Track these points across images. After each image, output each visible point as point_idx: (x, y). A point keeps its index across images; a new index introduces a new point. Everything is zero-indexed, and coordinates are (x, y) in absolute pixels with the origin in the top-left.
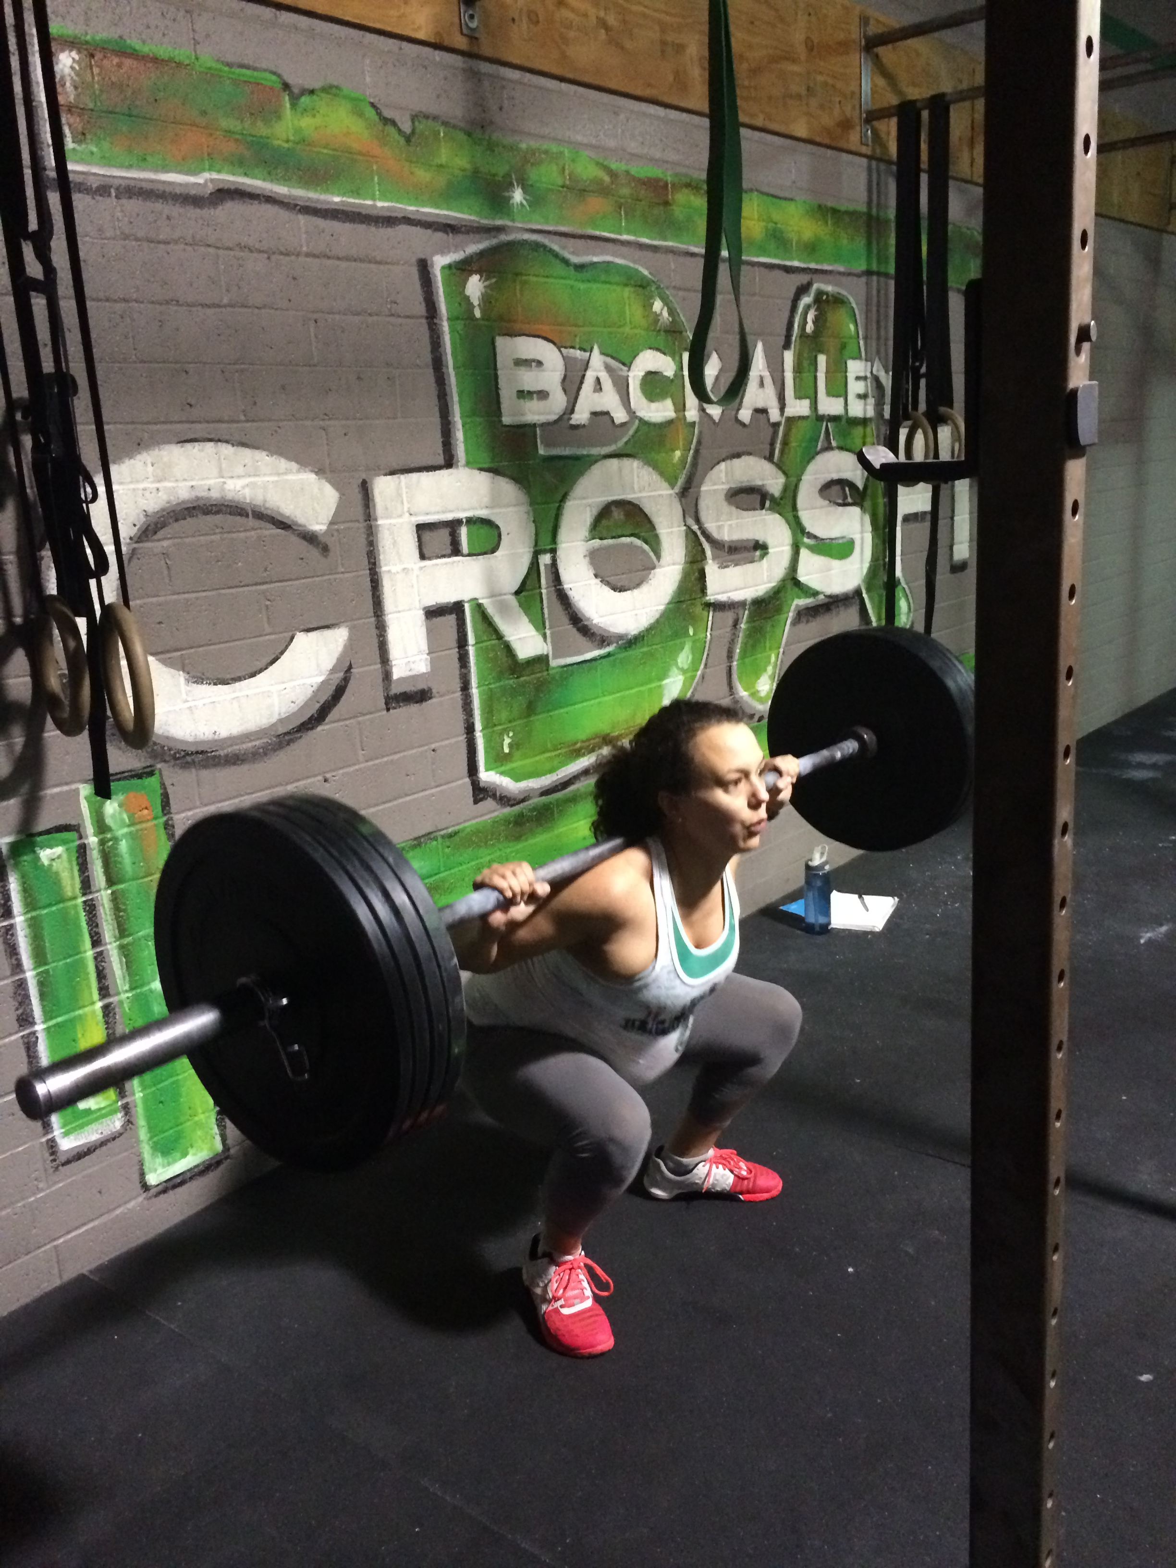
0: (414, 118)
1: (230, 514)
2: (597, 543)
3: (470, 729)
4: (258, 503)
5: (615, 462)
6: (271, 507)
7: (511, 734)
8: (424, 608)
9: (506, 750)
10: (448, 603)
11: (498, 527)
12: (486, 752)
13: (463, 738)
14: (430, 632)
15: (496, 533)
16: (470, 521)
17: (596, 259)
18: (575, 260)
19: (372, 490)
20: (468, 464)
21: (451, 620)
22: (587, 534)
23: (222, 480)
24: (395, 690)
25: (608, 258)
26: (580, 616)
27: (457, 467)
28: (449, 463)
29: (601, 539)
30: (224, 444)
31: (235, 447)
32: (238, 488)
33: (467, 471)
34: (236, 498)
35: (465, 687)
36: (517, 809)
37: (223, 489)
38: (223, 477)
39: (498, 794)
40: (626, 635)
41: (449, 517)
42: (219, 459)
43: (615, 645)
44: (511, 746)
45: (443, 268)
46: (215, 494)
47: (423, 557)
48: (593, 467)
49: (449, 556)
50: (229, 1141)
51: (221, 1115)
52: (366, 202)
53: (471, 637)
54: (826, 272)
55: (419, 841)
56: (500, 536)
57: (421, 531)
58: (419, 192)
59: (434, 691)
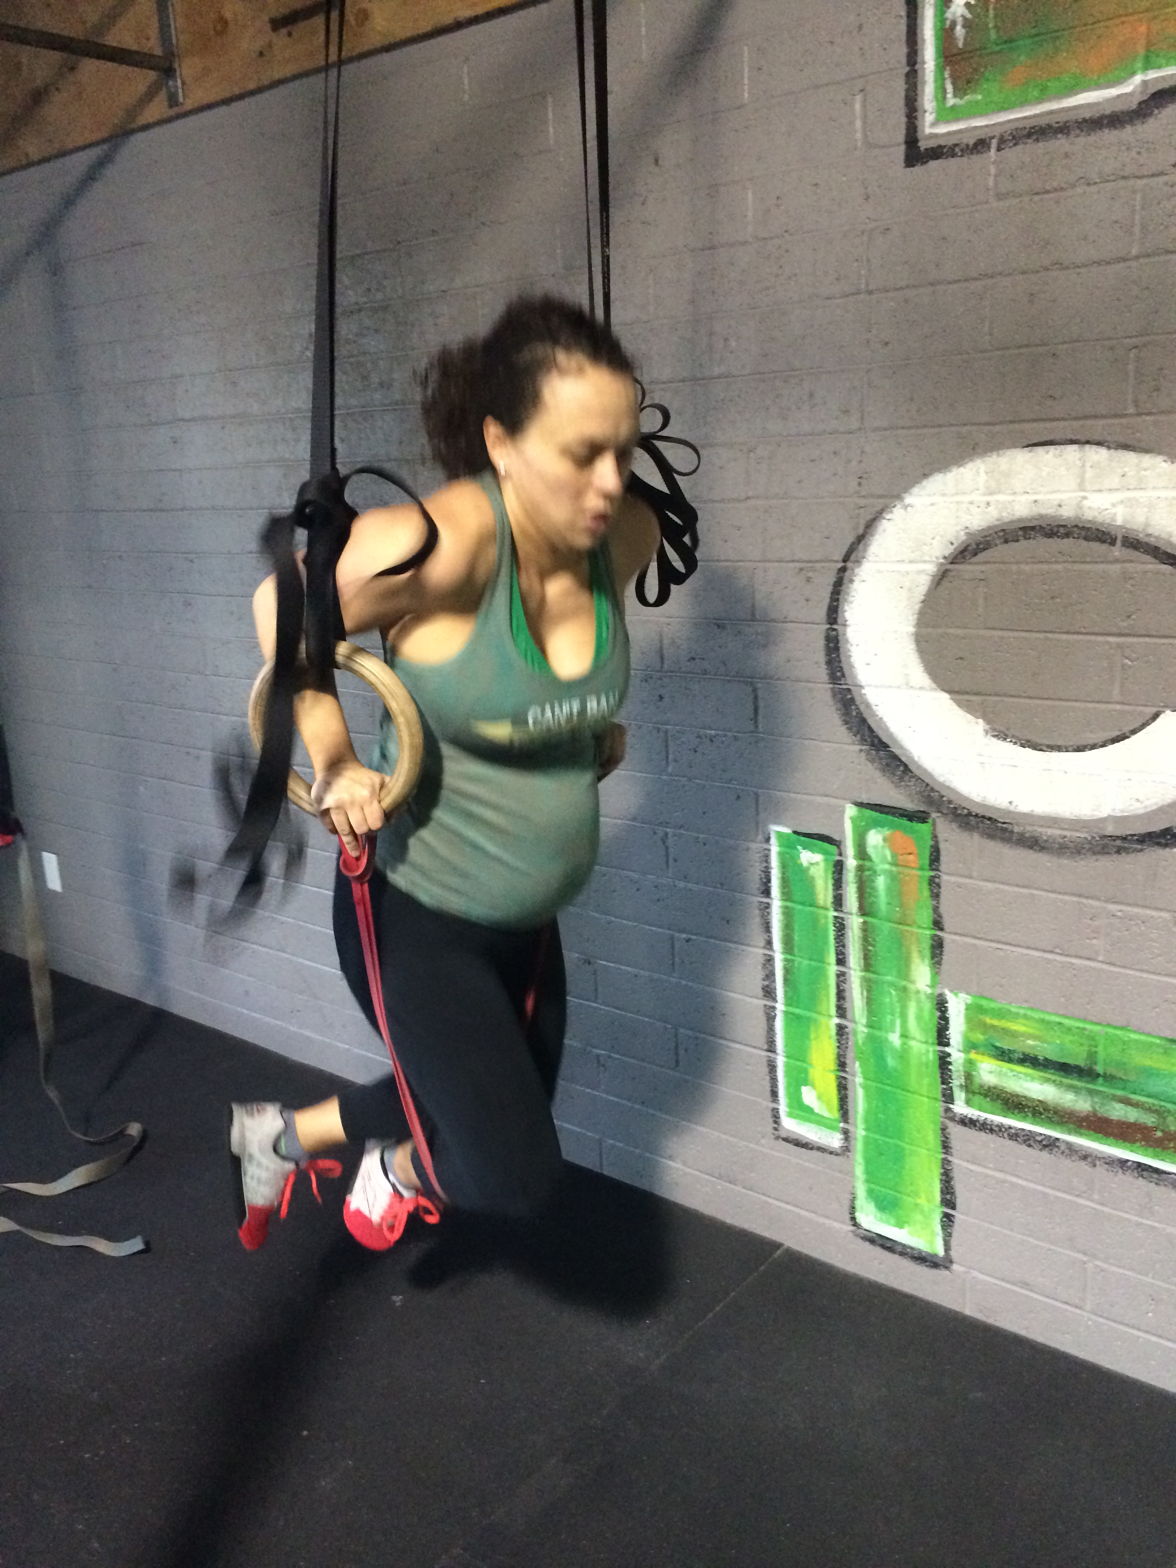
1: (1086, 539)
4: (1135, 527)
6: (1156, 534)
23: (1082, 494)
30: (1094, 447)
31: (1112, 451)
32: (1107, 506)
34: (1100, 519)
37: (1079, 506)
38: (1085, 491)
42: (1083, 466)
46: (1067, 512)
50: (953, 1254)
51: (948, 1220)
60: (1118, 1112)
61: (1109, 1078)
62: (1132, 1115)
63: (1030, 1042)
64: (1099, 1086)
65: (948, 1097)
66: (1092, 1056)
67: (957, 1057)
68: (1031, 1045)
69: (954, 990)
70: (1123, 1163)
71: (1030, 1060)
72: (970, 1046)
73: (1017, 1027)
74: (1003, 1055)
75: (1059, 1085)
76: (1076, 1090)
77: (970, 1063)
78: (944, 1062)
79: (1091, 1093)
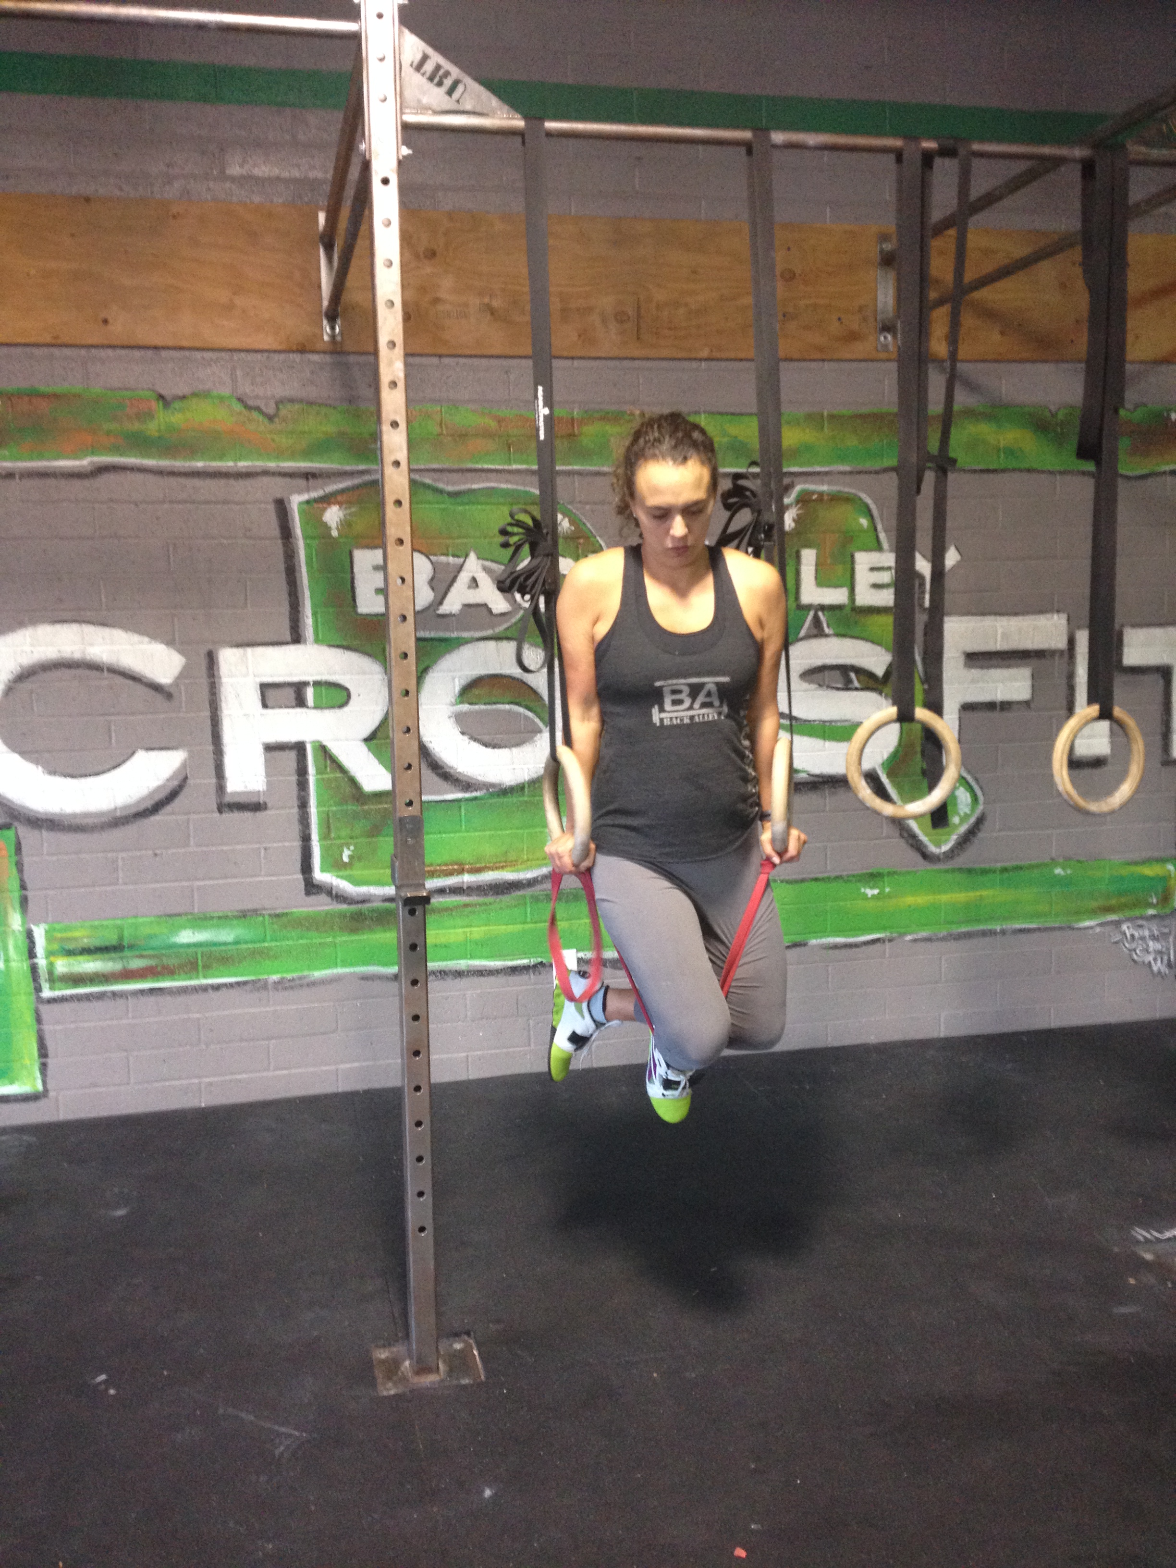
0: (277, 404)
1: (88, 669)
2: (465, 707)
3: (306, 839)
4: (112, 663)
5: (492, 644)
6: (123, 666)
7: (352, 848)
8: (264, 744)
9: (346, 859)
10: (290, 742)
11: (347, 690)
12: (323, 857)
13: (297, 844)
14: (267, 761)
15: (345, 694)
16: (317, 684)
17: (475, 486)
18: (450, 488)
19: (217, 658)
20: (317, 641)
21: (292, 755)
22: (453, 700)
23: (84, 647)
24: (227, 799)
25: (492, 485)
26: (440, 763)
27: (305, 642)
28: (297, 638)
29: (471, 704)
30: (87, 624)
31: (96, 627)
32: (97, 652)
33: (316, 646)
34: (94, 659)
35: (303, 805)
36: (354, 908)
37: (84, 652)
38: (85, 645)
39: (334, 892)
40: (500, 785)
41: (295, 679)
42: (82, 633)
43: (484, 791)
44: (351, 857)
45: (300, 504)
46: (77, 656)
48: (462, 648)
49: (293, 707)
50: (49, 1087)
51: (44, 1067)
52: (228, 464)
53: (311, 769)
54: (819, 473)
55: (243, 915)
56: (349, 696)
57: (265, 688)
58: (280, 454)
59: (269, 805)
60: (136, 964)
61: (131, 947)
62: (144, 963)
63: (85, 940)
64: (127, 953)
65: (38, 989)
66: (121, 938)
67: (41, 962)
68: (86, 942)
69: (37, 924)
70: (142, 992)
71: (87, 951)
72: (50, 954)
73: (77, 934)
74: (70, 953)
75: (103, 960)
76: (112, 959)
77: (51, 965)
78: (34, 969)
79: (122, 958)
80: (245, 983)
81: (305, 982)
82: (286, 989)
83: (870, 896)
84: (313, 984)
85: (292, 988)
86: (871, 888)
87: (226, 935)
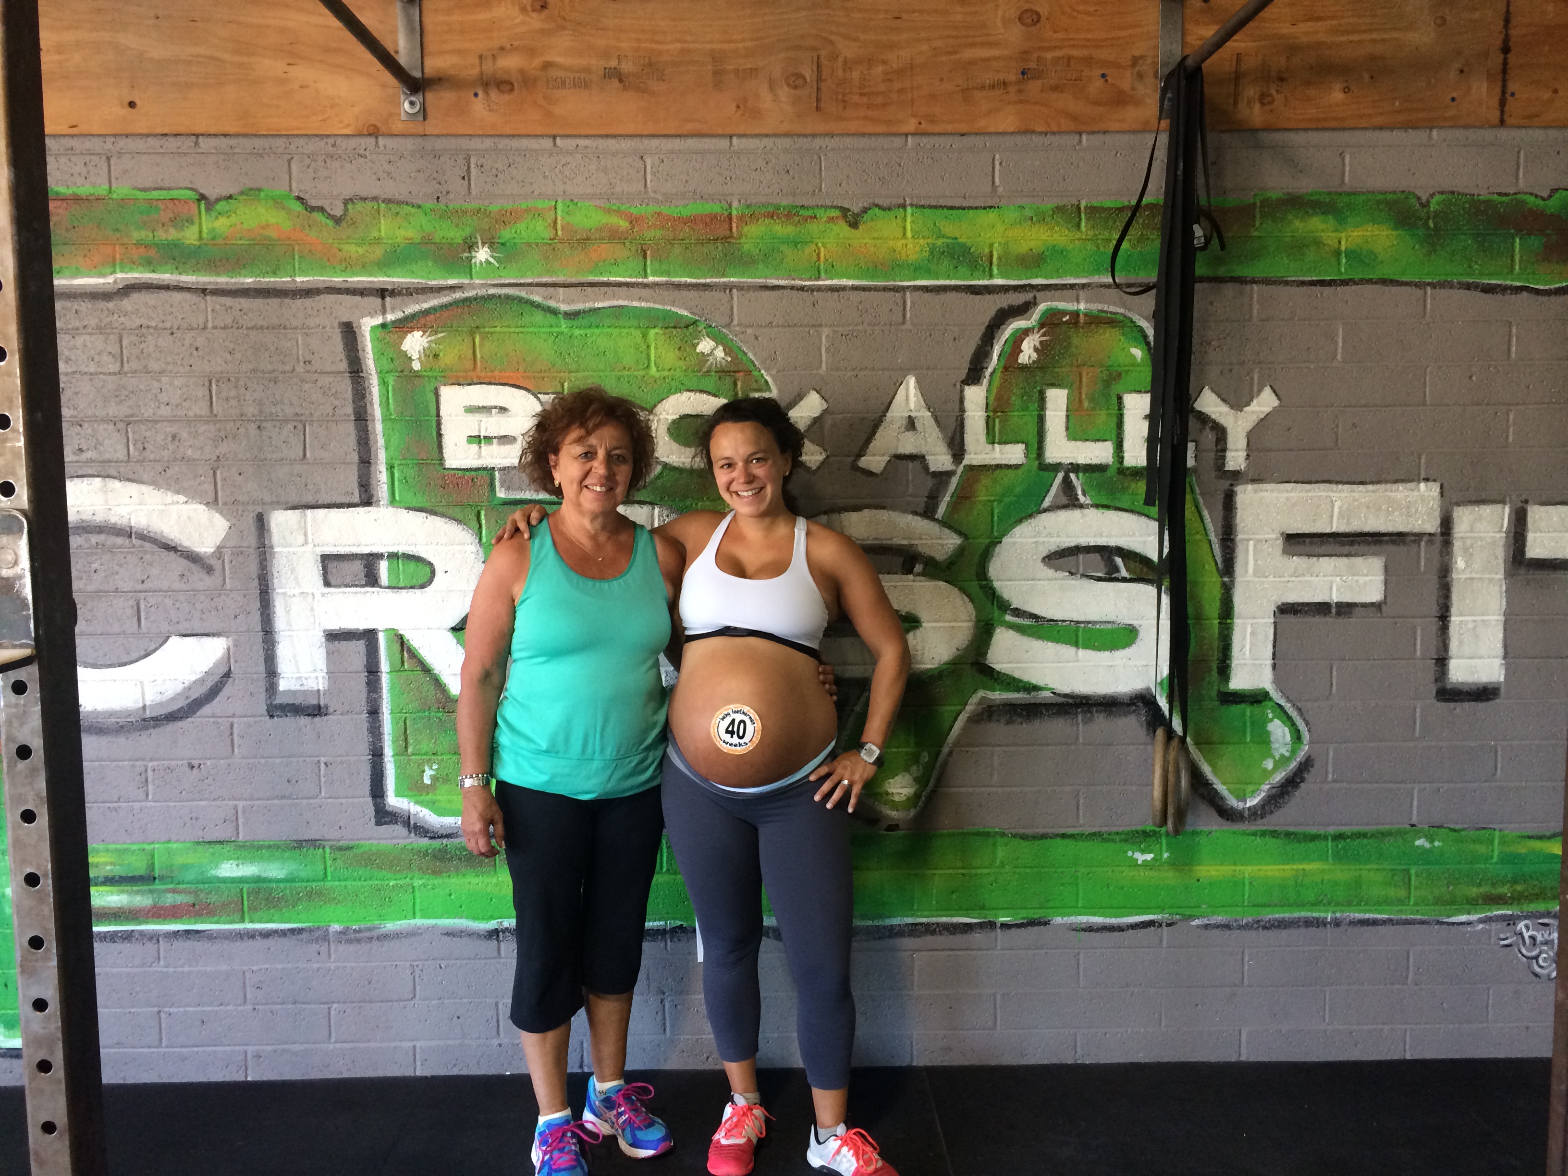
0: (346, 202)
1: (111, 534)
3: (377, 753)
4: (142, 527)
6: (155, 530)
7: (435, 767)
8: (325, 631)
9: (427, 781)
10: (358, 630)
11: (430, 564)
12: (397, 778)
13: (366, 760)
14: (329, 654)
15: (428, 570)
16: (393, 556)
17: (597, 305)
18: (564, 307)
19: (269, 522)
20: (393, 501)
21: (360, 646)
24: (279, 700)
25: (621, 303)
27: (378, 504)
28: (367, 500)
30: (111, 479)
31: (122, 482)
32: (124, 514)
33: (391, 510)
34: (121, 522)
35: (374, 712)
36: (437, 844)
37: (107, 514)
38: (109, 505)
39: (412, 823)
41: (366, 550)
42: (106, 490)
44: (434, 778)
45: (373, 328)
46: (99, 518)
47: (327, 584)
49: (363, 586)
52: (282, 280)
53: (385, 666)
54: (1072, 286)
55: (300, 844)
56: (433, 573)
57: (327, 560)
58: (348, 265)
59: (331, 710)
60: (169, 899)
61: (162, 878)
62: (180, 899)
63: (108, 868)
64: (157, 886)
66: (151, 867)
68: (109, 870)
70: (176, 934)
71: (111, 881)
75: (129, 893)
76: (141, 893)
79: (151, 892)
80: (301, 931)
81: (375, 933)
82: (350, 941)
83: (1140, 862)
84: (385, 937)
85: (359, 941)
86: (1143, 852)
87: (275, 870)
